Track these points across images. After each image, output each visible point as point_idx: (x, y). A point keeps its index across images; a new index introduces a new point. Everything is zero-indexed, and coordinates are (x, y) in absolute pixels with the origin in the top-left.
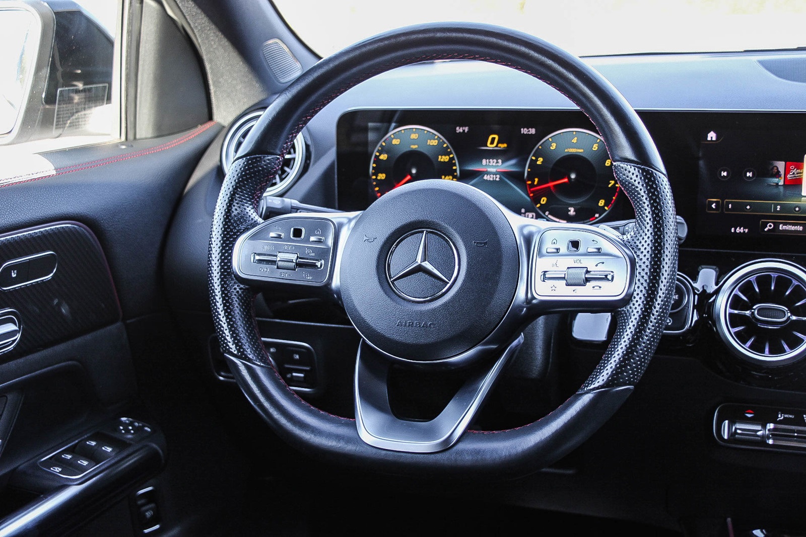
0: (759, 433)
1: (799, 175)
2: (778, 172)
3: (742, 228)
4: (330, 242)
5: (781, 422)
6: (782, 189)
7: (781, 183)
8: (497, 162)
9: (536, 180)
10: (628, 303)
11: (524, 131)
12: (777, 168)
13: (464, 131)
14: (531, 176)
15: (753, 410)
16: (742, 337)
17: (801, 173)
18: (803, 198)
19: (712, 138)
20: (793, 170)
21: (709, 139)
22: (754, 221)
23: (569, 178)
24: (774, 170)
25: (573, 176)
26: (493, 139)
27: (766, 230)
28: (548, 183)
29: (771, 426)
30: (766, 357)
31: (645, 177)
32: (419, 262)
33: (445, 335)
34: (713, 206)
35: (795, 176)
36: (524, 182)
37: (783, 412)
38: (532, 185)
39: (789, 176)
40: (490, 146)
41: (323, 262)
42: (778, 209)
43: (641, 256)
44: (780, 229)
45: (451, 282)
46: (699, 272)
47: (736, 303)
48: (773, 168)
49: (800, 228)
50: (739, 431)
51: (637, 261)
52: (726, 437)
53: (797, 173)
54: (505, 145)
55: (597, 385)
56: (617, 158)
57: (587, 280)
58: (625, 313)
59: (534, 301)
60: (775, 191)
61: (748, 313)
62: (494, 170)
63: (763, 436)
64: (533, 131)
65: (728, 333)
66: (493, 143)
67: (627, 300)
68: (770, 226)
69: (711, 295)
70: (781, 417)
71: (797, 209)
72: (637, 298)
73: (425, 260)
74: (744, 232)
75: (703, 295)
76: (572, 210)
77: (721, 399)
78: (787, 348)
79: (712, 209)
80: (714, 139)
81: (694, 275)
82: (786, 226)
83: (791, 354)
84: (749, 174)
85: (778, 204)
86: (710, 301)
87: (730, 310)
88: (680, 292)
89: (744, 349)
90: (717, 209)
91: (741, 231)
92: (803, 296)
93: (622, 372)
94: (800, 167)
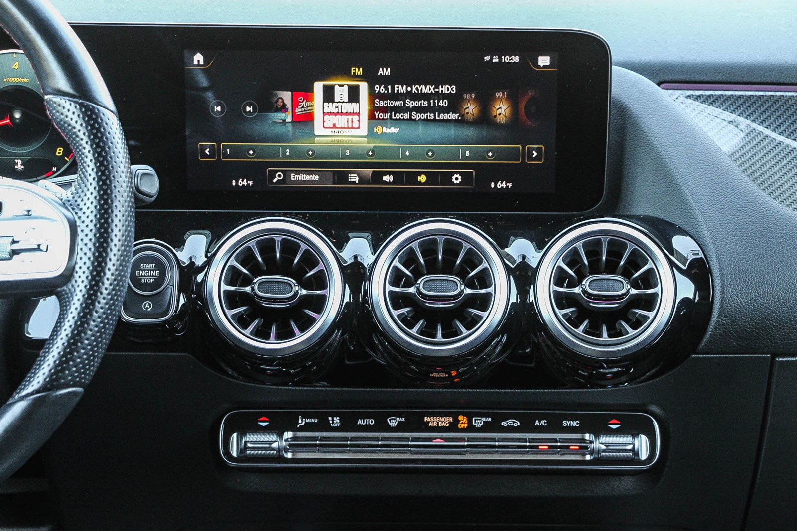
0: (275, 445)
1: (309, 108)
2: (284, 105)
3: (245, 180)
5: (302, 429)
6: (290, 126)
7: (289, 119)
10: (69, 280)
12: (283, 101)
15: (270, 417)
16: (242, 321)
17: (311, 106)
18: (316, 139)
19: (198, 61)
20: (302, 102)
21: (195, 62)
22: (257, 170)
23: (12, 118)
24: (278, 103)
25: (18, 116)
27: (275, 181)
29: (288, 435)
30: (273, 345)
31: (84, 114)
34: (207, 151)
35: (305, 111)
37: (305, 416)
39: (297, 110)
42: (288, 154)
43: (84, 218)
44: (292, 179)
46: (185, 241)
47: (233, 277)
48: (277, 101)
49: (317, 178)
50: (249, 445)
51: (78, 224)
52: (234, 455)
53: (308, 107)
55: (30, 389)
56: (49, 90)
57: (15, 252)
58: (67, 294)
60: (280, 130)
61: (248, 289)
63: (279, 450)
65: (223, 316)
67: (68, 276)
68: (280, 176)
69: (200, 269)
70: (301, 422)
71: (311, 153)
72: (80, 272)
74: (248, 184)
75: (189, 272)
76: (20, 162)
77: (226, 405)
78: (296, 330)
79: (206, 156)
80: (202, 63)
81: (179, 243)
82: (299, 176)
83: (300, 339)
84: (248, 109)
85: (287, 147)
86: (200, 278)
87: (224, 287)
88: (160, 267)
89: (245, 337)
90: (212, 155)
91: (244, 183)
92: (316, 264)
93: (62, 370)
94: (309, 98)
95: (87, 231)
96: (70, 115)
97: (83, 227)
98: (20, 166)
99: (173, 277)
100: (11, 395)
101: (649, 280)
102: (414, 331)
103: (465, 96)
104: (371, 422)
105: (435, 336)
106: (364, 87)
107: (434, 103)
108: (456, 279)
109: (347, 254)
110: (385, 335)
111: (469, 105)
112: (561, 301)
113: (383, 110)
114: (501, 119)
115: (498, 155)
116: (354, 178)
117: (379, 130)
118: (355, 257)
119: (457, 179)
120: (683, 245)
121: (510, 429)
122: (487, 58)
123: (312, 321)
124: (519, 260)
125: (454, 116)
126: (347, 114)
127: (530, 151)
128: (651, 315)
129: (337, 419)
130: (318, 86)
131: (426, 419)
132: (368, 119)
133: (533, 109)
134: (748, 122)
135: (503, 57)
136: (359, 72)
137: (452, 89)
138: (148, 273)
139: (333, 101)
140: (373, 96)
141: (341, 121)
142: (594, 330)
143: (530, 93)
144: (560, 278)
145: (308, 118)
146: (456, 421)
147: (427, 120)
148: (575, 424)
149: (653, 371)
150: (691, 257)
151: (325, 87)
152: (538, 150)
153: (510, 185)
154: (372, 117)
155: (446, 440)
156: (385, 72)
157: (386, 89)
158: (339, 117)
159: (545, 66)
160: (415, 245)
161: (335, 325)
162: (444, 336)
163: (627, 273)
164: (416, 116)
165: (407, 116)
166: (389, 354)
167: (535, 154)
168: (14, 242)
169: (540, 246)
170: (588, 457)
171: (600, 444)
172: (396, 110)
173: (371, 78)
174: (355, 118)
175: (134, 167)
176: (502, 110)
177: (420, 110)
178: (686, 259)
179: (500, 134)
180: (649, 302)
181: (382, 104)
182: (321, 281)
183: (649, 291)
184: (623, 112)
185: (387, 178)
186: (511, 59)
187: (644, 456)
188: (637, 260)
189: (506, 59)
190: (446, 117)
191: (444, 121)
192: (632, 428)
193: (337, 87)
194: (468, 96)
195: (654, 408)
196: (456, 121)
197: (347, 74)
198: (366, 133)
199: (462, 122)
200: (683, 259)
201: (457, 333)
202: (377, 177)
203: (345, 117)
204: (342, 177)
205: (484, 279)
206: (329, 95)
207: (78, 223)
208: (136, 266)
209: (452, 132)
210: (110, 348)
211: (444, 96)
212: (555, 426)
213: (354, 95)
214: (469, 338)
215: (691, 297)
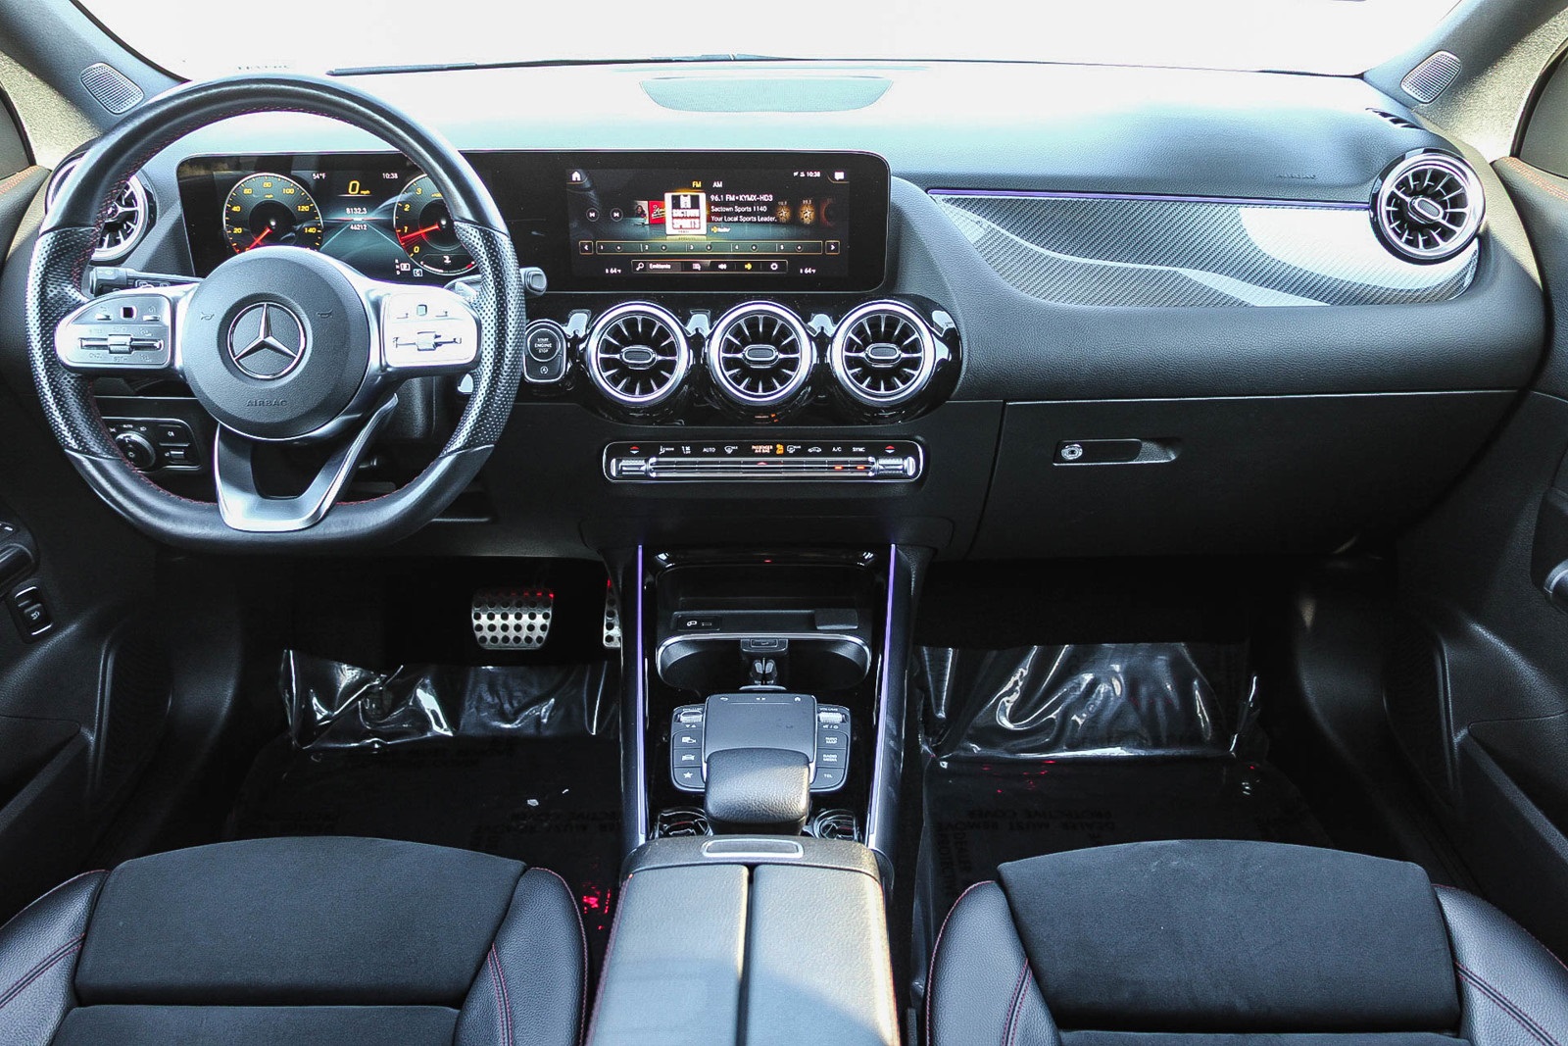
0: (643, 468)
1: (662, 214)
2: (643, 211)
3: (615, 269)
4: (166, 320)
5: (663, 456)
6: (647, 228)
7: (647, 222)
8: (362, 211)
9: (406, 228)
10: (478, 365)
11: (387, 176)
12: (642, 208)
13: (321, 177)
14: (400, 225)
15: (640, 447)
16: (614, 380)
17: (663, 211)
18: (668, 237)
19: (577, 178)
20: (656, 209)
21: (574, 179)
22: (624, 262)
23: (440, 225)
24: (638, 210)
26: (354, 186)
27: (638, 269)
28: (418, 230)
29: (653, 460)
30: (637, 398)
31: (486, 240)
32: (261, 337)
33: (300, 411)
34: (586, 247)
35: (659, 215)
36: (394, 230)
37: (665, 446)
38: (402, 234)
39: (653, 215)
40: (352, 194)
41: (162, 342)
42: (647, 249)
43: (486, 318)
44: (651, 268)
45: (297, 358)
46: (570, 317)
47: (607, 347)
48: (637, 208)
49: (669, 267)
50: (624, 469)
52: (614, 474)
53: (660, 212)
54: (368, 192)
55: (455, 448)
56: (456, 216)
57: (437, 345)
58: (478, 375)
59: (389, 369)
60: (641, 230)
61: (618, 356)
62: (360, 219)
63: (646, 471)
64: (395, 176)
65: (600, 377)
66: (354, 189)
67: (477, 362)
68: (641, 265)
69: (582, 340)
70: (662, 450)
72: (486, 360)
73: (268, 336)
74: (618, 272)
75: (576, 341)
76: (447, 257)
77: (608, 439)
78: (655, 387)
79: (585, 252)
80: (579, 179)
81: (565, 321)
82: (656, 265)
83: (658, 393)
84: (616, 215)
85: (647, 244)
86: (582, 346)
87: (600, 355)
88: (553, 340)
89: (616, 392)
90: (590, 250)
91: (614, 271)
92: (668, 336)
93: (477, 433)
94: (662, 206)
95: (489, 328)
96: (476, 240)
97: (486, 325)
98: (447, 261)
99: (563, 347)
100: (440, 451)
101: (915, 347)
102: (741, 388)
103: (779, 203)
104: (713, 450)
105: (757, 391)
106: (702, 197)
107: (756, 209)
108: (772, 347)
109: (690, 328)
110: (719, 388)
111: (783, 211)
112: (851, 363)
113: (718, 214)
114: (807, 221)
115: (806, 248)
116: (697, 266)
117: (715, 230)
118: (697, 330)
119: (774, 266)
120: (940, 318)
121: (814, 454)
122: (796, 174)
123: (666, 380)
124: (819, 331)
125: (772, 219)
126: (690, 217)
127: (829, 245)
128: (916, 373)
129: (688, 448)
130: (668, 197)
131: (753, 447)
132: (707, 222)
133: (831, 213)
134: (990, 223)
135: (808, 173)
136: (699, 185)
137: (771, 198)
138: (543, 345)
139: (680, 208)
140: (710, 203)
141: (686, 223)
142: (874, 386)
143: (829, 201)
144: (850, 346)
145: (660, 222)
146: (775, 449)
147: (751, 222)
148: (861, 450)
149: (923, 409)
150: (945, 328)
151: (673, 197)
152: (835, 244)
153: (814, 271)
154: (709, 220)
155: (768, 463)
156: (718, 185)
157: (720, 198)
158: (684, 220)
159: (840, 180)
160: (742, 322)
161: (684, 381)
162: (764, 391)
163: (899, 342)
164: (743, 219)
165: (736, 219)
166: (723, 402)
167: (833, 247)
168: (437, 337)
169: (835, 321)
170: (871, 474)
171: (880, 464)
172: (727, 214)
173: (708, 190)
174: (697, 221)
175: (523, 271)
176: (807, 214)
177: (746, 214)
178: (942, 329)
179: (806, 232)
180: (915, 364)
181: (717, 210)
182: (672, 350)
183: (915, 355)
184: (899, 214)
185: (723, 266)
186: (814, 174)
187: (911, 473)
188: (907, 332)
189: (810, 174)
190: (766, 219)
191: (763, 222)
192: (903, 451)
193: (682, 197)
194: (782, 203)
195: (919, 438)
196: (773, 222)
197: (690, 188)
198: (705, 233)
199: (777, 223)
200: (940, 329)
201: (774, 388)
202: (714, 266)
203: (689, 221)
204: (689, 266)
205: (793, 347)
206: (676, 204)
207: (483, 322)
208: (533, 342)
209: (770, 231)
210: (517, 399)
211: (764, 203)
212: (847, 451)
213: (695, 204)
214: (782, 391)
215: (946, 357)
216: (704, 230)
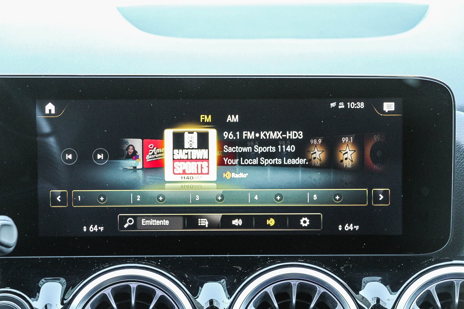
1: (159, 155)
2: (135, 152)
3: (96, 226)
6: (140, 173)
7: (140, 166)
12: (134, 148)
17: (161, 153)
18: (167, 185)
19: (50, 110)
20: (153, 149)
21: (47, 112)
22: (108, 217)
24: (129, 150)
27: (126, 226)
34: (58, 198)
35: (155, 157)
39: (148, 157)
42: (138, 200)
44: (143, 224)
46: (40, 288)
48: (128, 148)
49: (166, 223)
53: (158, 153)
60: (130, 176)
68: (130, 221)
71: (161, 198)
74: (99, 230)
79: (57, 203)
80: (53, 112)
81: (33, 291)
82: (149, 221)
84: (99, 156)
85: (138, 193)
90: (63, 202)
91: (95, 229)
94: (161, 146)
103: (312, 141)
106: (213, 134)
107: (282, 148)
111: (316, 150)
113: (232, 156)
114: (348, 164)
115: (345, 199)
116: (203, 222)
117: (228, 175)
118: (211, 302)
119: (305, 222)
122: (333, 105)
124: (373, 303)
125: (301, 161)
126: (197, 160)
127: (376, 194)
130: (168, 134)
132: (217, 165)
133: (379, 154)
135: (349, 103)
136: (208, 119)
137: (300, 135)
139: (183, 148)
140: (222, 142)
141: (191, 167)
143: (376, 138)
147: (274, 165)
151: (175, 134)
152: (385, 193)
153: (357, 227)
154: (221, 163)
156: (233, 119)
157: (235, 135)
158: (188, 163)
159: (390, 112)
160: (269, 290)
164: (265, 162)
165: (255, 161)
167: (382, 197)
169: (394, 289)
172: (244, 155)
173: (220, 125)
174: (205, 164)
176: (348, 155)
177: (268, 155)
179: (347, 178)
181: (231, 150)
185: (236, 222)
186: (357, 105)
189: (352, 105)
190: (294, 161)
191: (291, 166)
193: (186, 135)
194: (315, 141)
196: (303, 166)
197: (195, 120)
198: (215, 178)
199: (309, 166)
202: (226, 221)
203: (195, 164)
204: (192, 222)
209: (300, 176)
211: (292, 142)
216: (213, 176)
